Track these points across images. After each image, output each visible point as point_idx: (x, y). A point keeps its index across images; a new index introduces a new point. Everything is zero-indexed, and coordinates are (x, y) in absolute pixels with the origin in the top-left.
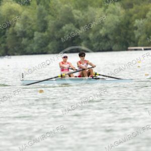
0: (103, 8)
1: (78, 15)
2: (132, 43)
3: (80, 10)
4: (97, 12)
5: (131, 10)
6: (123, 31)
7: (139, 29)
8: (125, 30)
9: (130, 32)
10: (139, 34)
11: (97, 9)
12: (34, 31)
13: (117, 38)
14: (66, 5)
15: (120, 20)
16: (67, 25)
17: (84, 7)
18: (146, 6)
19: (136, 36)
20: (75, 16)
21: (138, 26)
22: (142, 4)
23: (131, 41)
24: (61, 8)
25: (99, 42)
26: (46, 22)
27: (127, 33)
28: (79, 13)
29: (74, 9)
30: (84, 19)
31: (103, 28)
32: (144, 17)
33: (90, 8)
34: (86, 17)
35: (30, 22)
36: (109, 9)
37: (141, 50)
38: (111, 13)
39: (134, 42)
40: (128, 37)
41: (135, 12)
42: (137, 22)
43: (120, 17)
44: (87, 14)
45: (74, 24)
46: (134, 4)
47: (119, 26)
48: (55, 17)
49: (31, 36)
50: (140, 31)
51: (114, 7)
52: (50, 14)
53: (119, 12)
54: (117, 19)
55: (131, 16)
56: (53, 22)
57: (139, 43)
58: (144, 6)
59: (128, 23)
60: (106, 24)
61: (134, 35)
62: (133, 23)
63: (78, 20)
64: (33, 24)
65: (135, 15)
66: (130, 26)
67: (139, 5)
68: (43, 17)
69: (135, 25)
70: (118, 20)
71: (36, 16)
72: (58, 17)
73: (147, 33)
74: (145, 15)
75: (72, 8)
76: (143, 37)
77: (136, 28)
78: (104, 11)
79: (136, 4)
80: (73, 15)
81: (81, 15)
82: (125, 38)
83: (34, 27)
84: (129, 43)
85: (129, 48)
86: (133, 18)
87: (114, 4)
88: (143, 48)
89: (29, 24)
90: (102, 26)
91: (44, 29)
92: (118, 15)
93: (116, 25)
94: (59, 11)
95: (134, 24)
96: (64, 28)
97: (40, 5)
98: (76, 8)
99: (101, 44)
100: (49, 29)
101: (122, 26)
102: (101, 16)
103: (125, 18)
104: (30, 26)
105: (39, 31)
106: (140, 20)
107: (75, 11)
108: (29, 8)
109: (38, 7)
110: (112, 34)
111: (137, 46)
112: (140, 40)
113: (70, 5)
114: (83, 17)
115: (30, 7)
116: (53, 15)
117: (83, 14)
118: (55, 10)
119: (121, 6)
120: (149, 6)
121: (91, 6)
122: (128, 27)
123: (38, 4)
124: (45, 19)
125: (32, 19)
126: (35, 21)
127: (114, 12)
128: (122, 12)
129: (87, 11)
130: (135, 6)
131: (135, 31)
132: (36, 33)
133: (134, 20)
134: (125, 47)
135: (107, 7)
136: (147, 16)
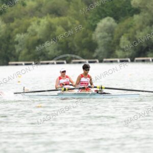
2: (12, 57)
5: (12, 25)
6: (4, 45)
7: (20, 43)
8: (6, 45)
9: (11, 47)
10: (20, 49)
18: (27, 20)
19: (17, 51)
21: (19, 41)
22: (23, 19)
23: (11, 55)
27: (7, 48)
32: (25, 32)
37: (21, 65)
39: (15, 57)
40: (9, 51)
41: (16, 27)
42: (18, 37)
46: (15, 18)
50: (21, 46)
55: (12, 30)
57: (20, 58)
58: (25, 20)
59: (9, 38)
61: (14, 49)
65: (16, 30)
66: (11, 41)
67: (21, 19)
69: (16, 40)
73: (28, 47)
74: (26, 30)
76: (24, 52)
77: (17, 43)
79: (17, 18)
82: (6, 52)
84: (10, 58)
85: (10, 63)
86: (14, 32)
88: (23, 63)
95: (15, 38)
101: (3, 40)
103: (6, 32)
106: (21, 34)
111: (17, 61)
112: (21, 55)
119: (2, 21)
120: (30, 20)
122: (9, 42)
128: (3, 26)
130: (16, 21)
131: (16, 46)
133: (15, 35)
134: (5, 61)
136: (28, 30)
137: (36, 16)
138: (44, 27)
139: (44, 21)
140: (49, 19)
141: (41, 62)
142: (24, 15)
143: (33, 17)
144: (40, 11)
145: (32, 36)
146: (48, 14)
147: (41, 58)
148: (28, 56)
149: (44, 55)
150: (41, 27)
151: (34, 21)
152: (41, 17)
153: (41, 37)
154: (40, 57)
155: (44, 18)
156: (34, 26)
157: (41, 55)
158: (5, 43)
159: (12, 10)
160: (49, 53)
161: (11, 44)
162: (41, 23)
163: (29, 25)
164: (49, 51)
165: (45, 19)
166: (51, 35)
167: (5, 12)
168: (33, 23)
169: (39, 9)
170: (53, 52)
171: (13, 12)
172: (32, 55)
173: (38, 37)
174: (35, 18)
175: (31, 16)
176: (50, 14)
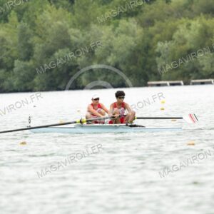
0: (112, 26)
1: (75, 36)
2: (153, 75)
3: (79, 28)
4: (103, 32)
5: (152, 29)
6: (141, 59)
7: (163, 55)
8: (143, 58)
9: (150, 60)
10: (164, 63)
11: (103, 27)
12: (13, 59)
13: (131, 68)
14: (59, 23)
15: (135, 42)
16: (60, 51)
17: (85, 24)
18: (173, 23)
19: (159, 66)
20: (73, 38)
21: (162, 52)
23: (151, 72)
24: (53, 26)
25: (107, 75)
26: (30, 47)
27: (145, 62)
28: (78, 34)
29: (71, 27)
30: (85, 42)
31: (112, 54)
32: (170, 39)
33: (94, 27)
34: (88, 38)
35: (8, 47)
36: (120, 28)
37: (166, 85)
38: (122, 32)
39: (156, 74)
40: (148, 66)
41: (157, 32)
42: (160, 46)
43: (136, 38)
44: (89, 35)
45: (70, 50)
46: (155, 20)
47: (134, 51)
48: (44, 39)
49: (9, 65)
50: (164, 59)
51: (127, 24)
52: (37, 34)
53: (134, 31)
54: (131, 42)
55: (151, 37)
56: (41, 45)
57: (163, 75)
58: (170, 23)
59: (148, 48)
60: (115, 49)
61: (155, 63)
62: (154, 47)
63: (76, 44)
64: (12, 49)
65: (158, 36)
66: (150, 52)
67: (163, 21)
68: (28, 39)
69: (157, 50)
70: (133, 43)
71: (16, 38)
72: (47, 39)
74: (172, 36)
75: (68, 26)
77: (159, 54)
78: (114, 30)
79: (158, 19)
80: (69, 36)
81: (81, 36)
82: (143, 68)
83: (15, 54)
84: (149, 76)
85: (149, 83)
86: (154, 40)
87: (127, 20)
88: (168, 83)
89: (7, 49)
90: (110, 52)
91: (28, 56)
92: (133, 36)
93: (131, 50)
94: (49, 30)
96: (56, 54)
97: (22, 21)
98: (74, 26)
99: (109, 76)
100: (35, 56)
101: (139, 51)
102: (109, 38)
103: (143, 40)
104: (8, 52)
105: (21, 59)
106: (164, 42)
107: (72, 31)
108: (6, 27)
109: (19, 26)
110: (125, 63)
111: (160, 80)
113: (65, 22)
114: (84, 39)
115: (8, 24)
116: (41, 37)
117: (83, 35)
118: (43, 29)
119: (138, 24)
120: (177, 23)
121: (95, 23)
122: (147, 53)
123: (19, 21)
124: (29, 42)
125: (11, 42)
126: (15, 45)
127: (127, 32)
128: (139, 31)
129: (88, 30)
130: (157, 23)
131: (157, 59)
132: (16, 62)
133: (157, 44)
134: (142, 80)
135: (117, 25)
136: (174, 37)
137: (185, 17)
138: (197, 32)
139: (196, 24)
140: (204, 20)
141: (193, 81)
142: (168, 15)
143: (180, 19)
144: (190, 9)
145: (179, 44)
146: (202, 14)
147: (193, 75)
148: (175, 73)
149: (197, 71)
150: (191, 32)
151: (182, 23)
152: (191, 18)
153: (193, 46)
154: (191, 75)
155: (196, 20)
156: (181, 30)
157: (192, 72)
158: (143, 55)
159: (151, 9)
160: (204, 69)
161: (151, 56)
162: (192, 27)
163: (175, 29)
164: (203, 66)
165: (198, 21)
166: (207, 43)
167: (142, 12)
168: (180, 26)
169: (189, 7)
170: (209, 67)
171: (152, 12)
172: (180, 71)
173: (188, 46)
174: (183, 20)
175: (178, 17)
176: (205, 13)
